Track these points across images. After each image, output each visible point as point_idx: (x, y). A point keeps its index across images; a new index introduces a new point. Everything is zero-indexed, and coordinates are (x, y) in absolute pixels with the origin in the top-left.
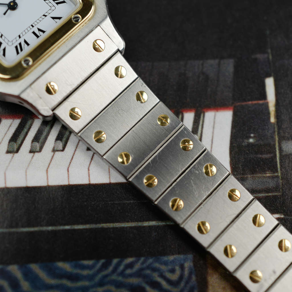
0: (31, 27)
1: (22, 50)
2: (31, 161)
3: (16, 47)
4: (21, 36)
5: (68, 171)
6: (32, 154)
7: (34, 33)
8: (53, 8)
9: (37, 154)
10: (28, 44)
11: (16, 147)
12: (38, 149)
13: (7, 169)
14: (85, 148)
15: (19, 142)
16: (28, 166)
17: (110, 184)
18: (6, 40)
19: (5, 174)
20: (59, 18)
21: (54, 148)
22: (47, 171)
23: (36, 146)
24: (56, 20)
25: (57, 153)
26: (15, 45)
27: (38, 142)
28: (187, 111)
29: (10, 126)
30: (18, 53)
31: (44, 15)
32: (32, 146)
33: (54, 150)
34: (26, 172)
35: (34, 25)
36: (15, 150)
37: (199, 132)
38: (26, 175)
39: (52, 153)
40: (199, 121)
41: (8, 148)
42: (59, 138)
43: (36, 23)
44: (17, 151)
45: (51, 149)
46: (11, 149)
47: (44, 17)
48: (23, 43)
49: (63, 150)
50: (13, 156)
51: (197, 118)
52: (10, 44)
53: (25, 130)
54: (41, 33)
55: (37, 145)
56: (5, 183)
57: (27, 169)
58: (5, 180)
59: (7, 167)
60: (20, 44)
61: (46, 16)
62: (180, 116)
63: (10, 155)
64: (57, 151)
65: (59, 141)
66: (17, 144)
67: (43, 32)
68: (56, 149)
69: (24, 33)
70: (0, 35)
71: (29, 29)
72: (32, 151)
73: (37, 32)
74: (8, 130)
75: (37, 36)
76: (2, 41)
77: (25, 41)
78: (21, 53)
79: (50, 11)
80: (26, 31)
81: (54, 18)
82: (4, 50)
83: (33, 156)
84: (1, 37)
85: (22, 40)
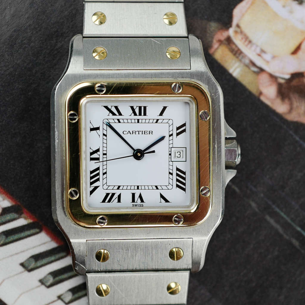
0: (136, 188)
1: (109, 201)
2: (33, 289)
3: (108, 194)
4: (121, 188)
6: (39, 284)
7: (133, 195)
8: (170, 187)
9: (43, 287)
10: (119, 201)
11: (33, 265)
12: (48, 284)
13: (8, 278)
15: (39, 263)
16: (27, 291)
18: (105, 180)
19: (3, 281)
20: (167, 201)
21: (62, 295)
23: (49, 280)
24: (162, 200)
25: (60, 301)
26: (108, 192)
27: (54, 278)
29: (44, 243)
30: (104, 201)
31: (156, 187)
32: (45, 277)
33: (59, 297)
34: (21, 295)
35: (140, 188)
36: (30, 268)
38: (18, 298)
39: (56, 298)
41: (25, 261)
42: (73, 290)
43: (143, 188)
44: (30, 271)
45: (59, 294)
46: (26, 265)
47: (155, 188)
48: (116, 196)
49: (67, 303)
50: (23, 272)
52: (105, 187)
53: (53, 258)
54: (139, 200)
55: (51, 280)
57: (24, 293)
59: (11, 277)
60: (113, 194)
61: (157, 189)
63: (21, 269)
64: (62, 300)
65: (70, 293)
66: (35, 264)
67: (142, 201)
68: (62, 297)
69: (125, 188)
70: (104, 171)
71: (133, 188)
72: (42, 282)
73: (137, 196)
74: (40, 245)
75: (133, 201)
76: (101, 179)
77: (119, 196)
78: (106, 204)
79: (165, 188)
80: (129, 188)
81: (162, 196)
82: (96, 188)
83: (38, 286)
84: (104, 174)
85: (117, 192)
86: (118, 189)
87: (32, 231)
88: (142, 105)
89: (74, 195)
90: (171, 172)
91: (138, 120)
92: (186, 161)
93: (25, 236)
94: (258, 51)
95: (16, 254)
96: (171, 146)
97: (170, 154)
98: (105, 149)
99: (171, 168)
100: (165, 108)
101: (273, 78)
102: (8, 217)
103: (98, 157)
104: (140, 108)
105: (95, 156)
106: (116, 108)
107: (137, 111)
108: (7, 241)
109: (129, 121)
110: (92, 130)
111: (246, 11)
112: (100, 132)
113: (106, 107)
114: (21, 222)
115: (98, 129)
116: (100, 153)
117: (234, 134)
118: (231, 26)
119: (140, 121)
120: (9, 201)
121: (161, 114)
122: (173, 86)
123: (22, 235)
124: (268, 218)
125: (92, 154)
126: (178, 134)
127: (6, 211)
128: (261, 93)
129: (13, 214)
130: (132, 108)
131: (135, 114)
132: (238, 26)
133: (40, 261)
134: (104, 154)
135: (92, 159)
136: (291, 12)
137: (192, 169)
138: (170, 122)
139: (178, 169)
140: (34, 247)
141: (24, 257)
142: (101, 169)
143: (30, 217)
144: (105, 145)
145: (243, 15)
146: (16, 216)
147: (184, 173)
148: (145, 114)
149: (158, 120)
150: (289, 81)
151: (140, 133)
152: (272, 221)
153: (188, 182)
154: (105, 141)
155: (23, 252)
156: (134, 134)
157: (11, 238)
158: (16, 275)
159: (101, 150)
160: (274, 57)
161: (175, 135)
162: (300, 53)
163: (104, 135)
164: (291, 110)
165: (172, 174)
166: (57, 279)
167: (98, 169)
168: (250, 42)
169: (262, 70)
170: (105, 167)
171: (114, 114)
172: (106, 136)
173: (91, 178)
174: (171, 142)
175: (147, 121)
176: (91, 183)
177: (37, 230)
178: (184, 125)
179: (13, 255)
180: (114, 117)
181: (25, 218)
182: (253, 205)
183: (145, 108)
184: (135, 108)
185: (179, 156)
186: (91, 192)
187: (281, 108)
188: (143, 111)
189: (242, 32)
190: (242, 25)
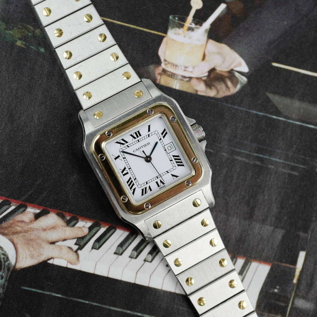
0: (156, 178)
1: (146, 193)
2: (128, 264)
3: (143, 190)
4: (148, 182)
5: (150, 277)
6: (130, 259)
7: (157, 183)
8: (174, 168)
9: (133, 259)
10: (151, 190)
11: (121, 251)
12: (135, 256)
13: (111, 265)
14: (166, 264)
15: (124, 248)
16: (126, 266)
17: (175, 293)
18: (137, 183)
19: (110, 267)
20: (177, 177)
21: (145, 259)
22: (137, 273)
23: (134, 254)
24: (174, 177)
25: (146, 263)
26: (142, 188)
27: (136, 251)
28: (240, 258)
29: (121, 235)
30: (143, 195)
31: (167, 172)
32: (131, 254)
33: (145, 261)
34: (123, 270)
35: (158, 177)
36: (120, 253)
37: (244, 274)
38: (123, 272)
39: (144, 262)
40: (246, 267)
41: (116, 250)
42: (151, 253)
44: (121, 254)
45: (144, 259)
46: (118, 252)
47: (166, 173)
48: (148, 188)
49: (151, 262)
50: (118, 257)
51: (245, 264)
52: (139, 186)
53: (130, 241)
54: (162, 184)
55: (135, 253)
56: (108, 274)
57: (124, 268)
58: (109, 272)
59: (112, 263)
60: (146, 188)
61: (168, 172)
62: (235, 260)
63: (116, 256)
64: (147, 261)
65: (150, 255)
66: (122, 249)
67: (163, 183)
68: (146, 260)
69: (150, 181)
70: (134, 178)
71: (154, 179)
72: (131, 257)
73: (159, 183)
74: (119, 238)
75: (159, 186)
76: (135, 183)
77: (150, 187)
78: (145, 196)
79: (172, 170)
80: (152, 180)
81: (173, 175)
82: (134, 189)
83: (131, 260)
84: (135, 180)
85: (147, 186)
86: (147, 183)
87: (111, 232)
88: (136, 131)
89: (125, 200)
90: (171, 159)
91: (138, 140)
92: (176, 149)
93: (108, 236)
94: (183, 69)
95: (109, 249)
96: (163, 145)
97: (165, 150)
98: (128, 166)
99: (169, 157)
100: (149, 126)
101: (199, 79)
102: (94, 231)
103: (127, 172)
104: (136, 133)
105: (125, 172)
106: (123, 140)
107: (135, 136)
108: (100, 245)
109: (134, 143)
110: (116, 159)
111: (166, 50)
112: (121, 158)
113: (117, 142)
114: (103, 230)
115: (119, 156)
116: (127, 169)
117: (194, 121)
118: (161, 63)
119: (140, 140)
120: (90, 222)
121: (149, 131)
122: (147, 112)
123: (107, 237)
124: (236, 157)
125: (122, 172)
126: (164, 137)
127: (90, 229)
128: (197, 91)
129: (96, 228)
130: (131, 135)
131: (135, 138)
132: (165, 60)
133: (124, 246)
134: (129, 169)
135: (124, 175)
136: (190, 38)
137: (181, 152)
138: (156, 132)
139: (174, 156)
140: (116, 241)
141: (114, 249)
142: (132, 178)
143: (106, 225)
144: (127, 164)
145: (165, 53)
146: (98, 228)
147: (178, 156)
148: (140, 135)
149: (149, 135)
150: (209, 76)
151: (143, 147)
152: (239, 158)
153: (183, 160)
154: (126, 161)
155: (112, 246)
156: (140, 149)
157: (102, 242)
158: (115, 260)
159: (126, 167)
160: (194, 67)
161: (162, 138)
162: (207, 58)
163: (124, 158)
164: (218, 92)
165: (172, 160)
166: (138, 251)
167: (130, 178)
168: (176, 66)
169: (191, 78)
170: (133, 176)
171: (123, 144)
172: (125, 158)
173: (129, 185)
174: (162, 143)
175: (143, 138)
176: (131, 188)
177: (114, 230)
178: (165, 130)
179: (107, 251)
180: (124, 145)
181: (104, 227)
182: (224, 154)
183: (138, 132)
184: (133, 135)
185: (171, 149)
186: (133, 193)
187: (212, 93)
188: (138, 134)
189: (169, 63)
190: (167, 59)
